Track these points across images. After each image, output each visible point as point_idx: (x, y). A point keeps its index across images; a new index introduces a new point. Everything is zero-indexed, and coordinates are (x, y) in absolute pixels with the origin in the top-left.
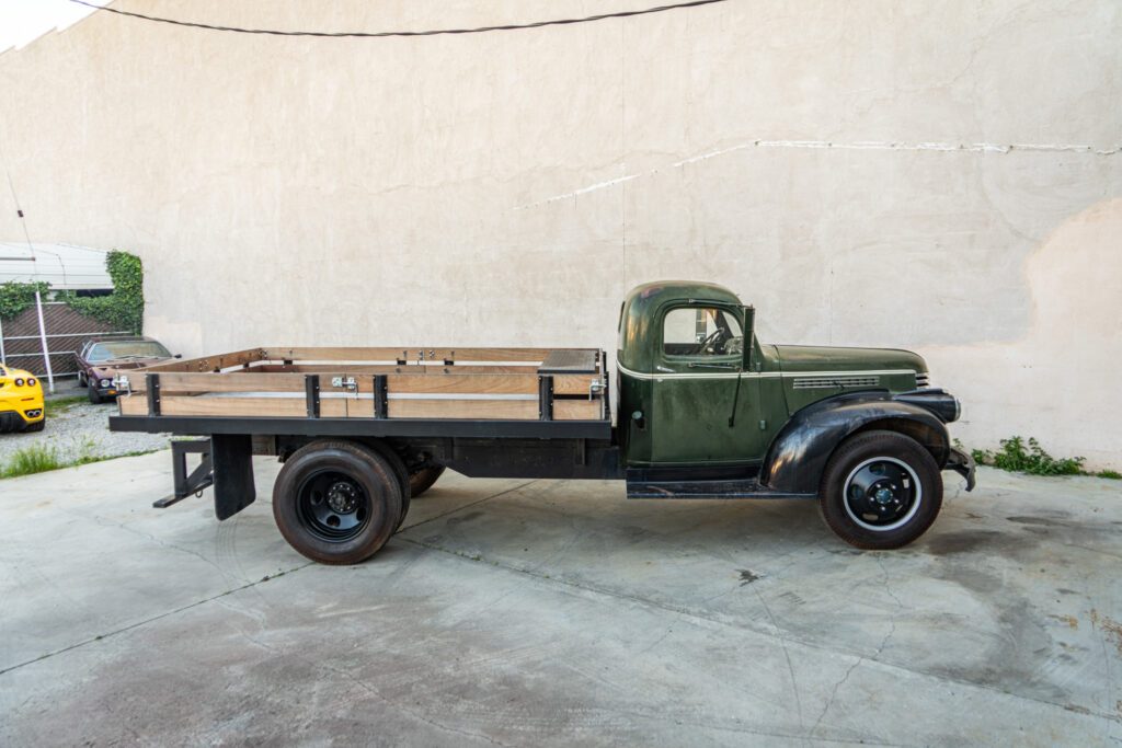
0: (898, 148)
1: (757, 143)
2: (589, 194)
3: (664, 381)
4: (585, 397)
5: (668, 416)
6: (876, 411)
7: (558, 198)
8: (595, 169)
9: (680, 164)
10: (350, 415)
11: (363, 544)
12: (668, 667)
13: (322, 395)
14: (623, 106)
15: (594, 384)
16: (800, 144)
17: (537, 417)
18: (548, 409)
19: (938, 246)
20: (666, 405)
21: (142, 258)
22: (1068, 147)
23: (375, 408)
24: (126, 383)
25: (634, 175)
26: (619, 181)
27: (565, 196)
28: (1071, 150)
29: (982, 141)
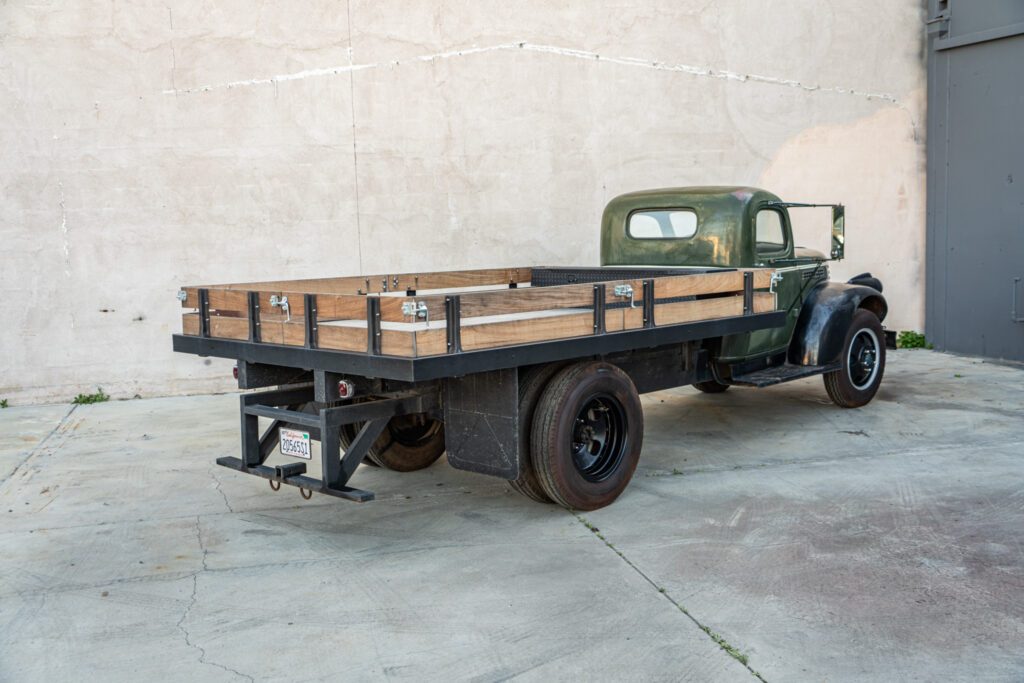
0: (659, 67)
1: (521, 45)
4: (767, 291)
7: (246, 83)
8: (307, 49)
9: (428, 58)
10: (626, 327)
15: (774, 277)
16: (567, 51)
17: (742, 313)
18: (751, 303)
19: (695, 162)
22: (787, 81)
23: (644, 317)
24: (425, 311)
25: (367, 64)
26: (344, 69)
27: (258, 82)
28: (788, 84)
29: (726, 69)
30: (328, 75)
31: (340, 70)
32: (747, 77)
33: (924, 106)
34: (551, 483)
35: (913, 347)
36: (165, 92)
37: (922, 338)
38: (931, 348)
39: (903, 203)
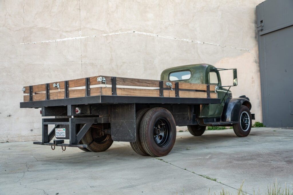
0: (176, 39)
1: (134, 32)
4: (214, 92)
9: (105, 35)
10: (170, 96)
16: (148, 34)
17: (207, 98)
18: (209, 95)
22: (215, 44)
23: (176, 94)
24: (105, 81)
25: (86, 36)
26: (79, 38)
27: (51, 41)
28: (216, 45)
29: (197, 40)
30: (73, 39)
31: (77, 38)
32: (204, 43)
33: (258, 52)
34: (147, 146)
35: (259, 127)
36: (21, 44)
37: (262, 124)
38: (265, 127)
39: (253, 82)
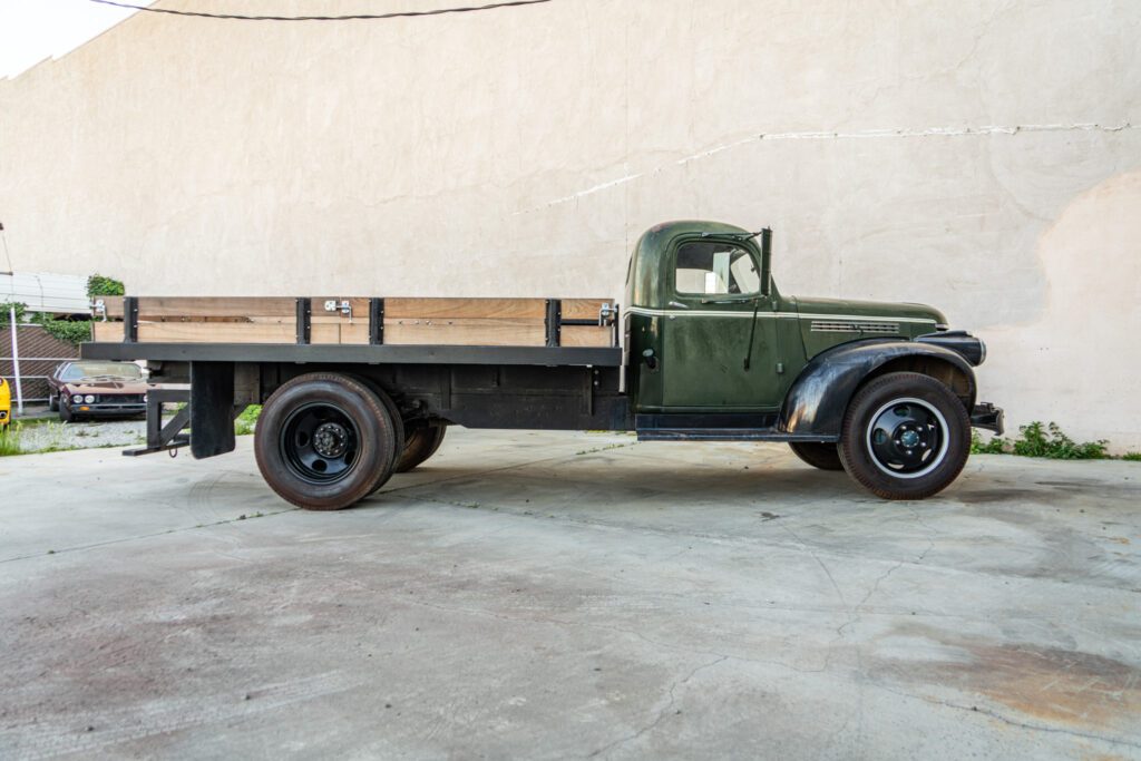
0: (903, 134)
1: (762, 136)
2: (591, 196)
3: (676, 318)
4: (593, 323)
5: (680, 354)
6: (899, 349)
7: (559, 201)
8: (598, 170)
9: (684, 161)
10: (343, 342)
11: (351, 486)
12: (690, 570)
13: (313, 320)
14: (626, 107)
15: (604, 308)
16: (804, 135)
17: (543, 344)
18: (554, 336)
19: (948, 230)
20: (679, 344)
21: (125, 284)
23: (369, 334)
24: (102, 307)
25: (637, 174)
26: (622, 180)
29: (989, 124)
30: (611, 187)
31: (619, 181)
32: (1018, 128)
